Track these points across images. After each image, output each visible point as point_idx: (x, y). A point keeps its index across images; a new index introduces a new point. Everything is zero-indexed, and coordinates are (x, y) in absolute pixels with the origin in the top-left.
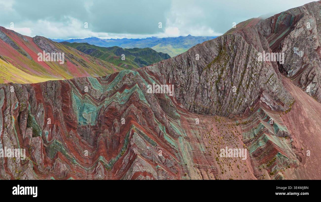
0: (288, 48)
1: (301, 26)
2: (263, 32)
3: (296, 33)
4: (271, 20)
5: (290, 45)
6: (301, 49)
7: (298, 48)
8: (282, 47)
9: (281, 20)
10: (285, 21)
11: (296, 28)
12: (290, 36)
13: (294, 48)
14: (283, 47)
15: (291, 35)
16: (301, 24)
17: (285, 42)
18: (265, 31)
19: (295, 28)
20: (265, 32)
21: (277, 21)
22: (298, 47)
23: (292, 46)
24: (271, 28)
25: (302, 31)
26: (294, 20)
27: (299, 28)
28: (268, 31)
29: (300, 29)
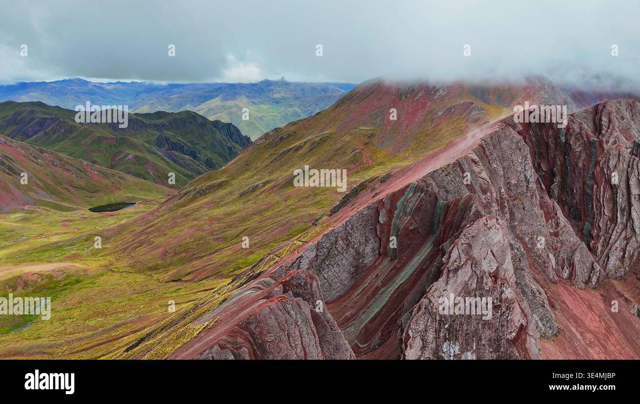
0: (423, 348)
1: (463, 260)
2: (354, 254)
3: (449, 287)
4: (377, 213)
5: (431, 336)
6: (468, 345)
7: (457, 343)
8: (403, 346)
9: (405, 214)
10: (418, 216)
11: (449, 271)
12: (430, 301)
13: (445, 345)
14: (406, 346)
15: (432, 299)
16: (463, 256)
17: (413, 326)
18: (358, 253)
19: (445, 272)
20: (360, 254)
21: (395, 215)
22: (457, 339)
23: (437, 338)
24: (377, 239)
25: (466, 279)
26: (445, 218)
27: (456, 270)
28: (368, 249)
29: (460, 272)
